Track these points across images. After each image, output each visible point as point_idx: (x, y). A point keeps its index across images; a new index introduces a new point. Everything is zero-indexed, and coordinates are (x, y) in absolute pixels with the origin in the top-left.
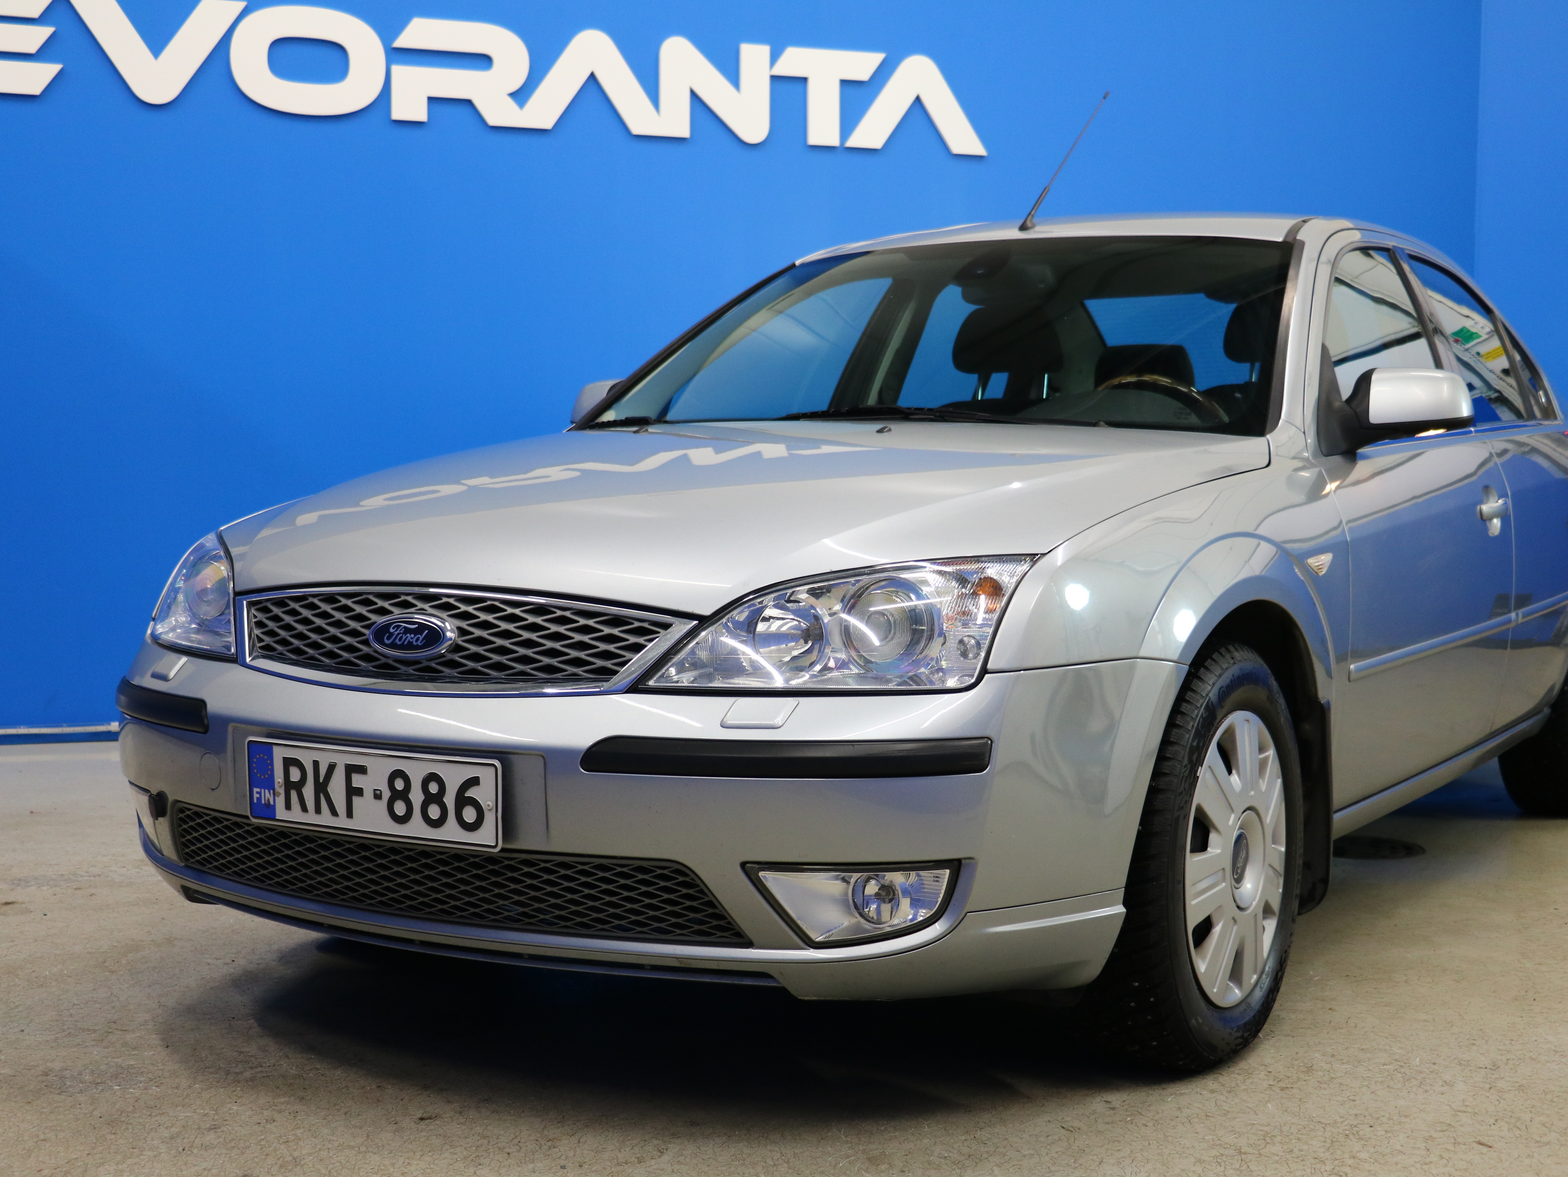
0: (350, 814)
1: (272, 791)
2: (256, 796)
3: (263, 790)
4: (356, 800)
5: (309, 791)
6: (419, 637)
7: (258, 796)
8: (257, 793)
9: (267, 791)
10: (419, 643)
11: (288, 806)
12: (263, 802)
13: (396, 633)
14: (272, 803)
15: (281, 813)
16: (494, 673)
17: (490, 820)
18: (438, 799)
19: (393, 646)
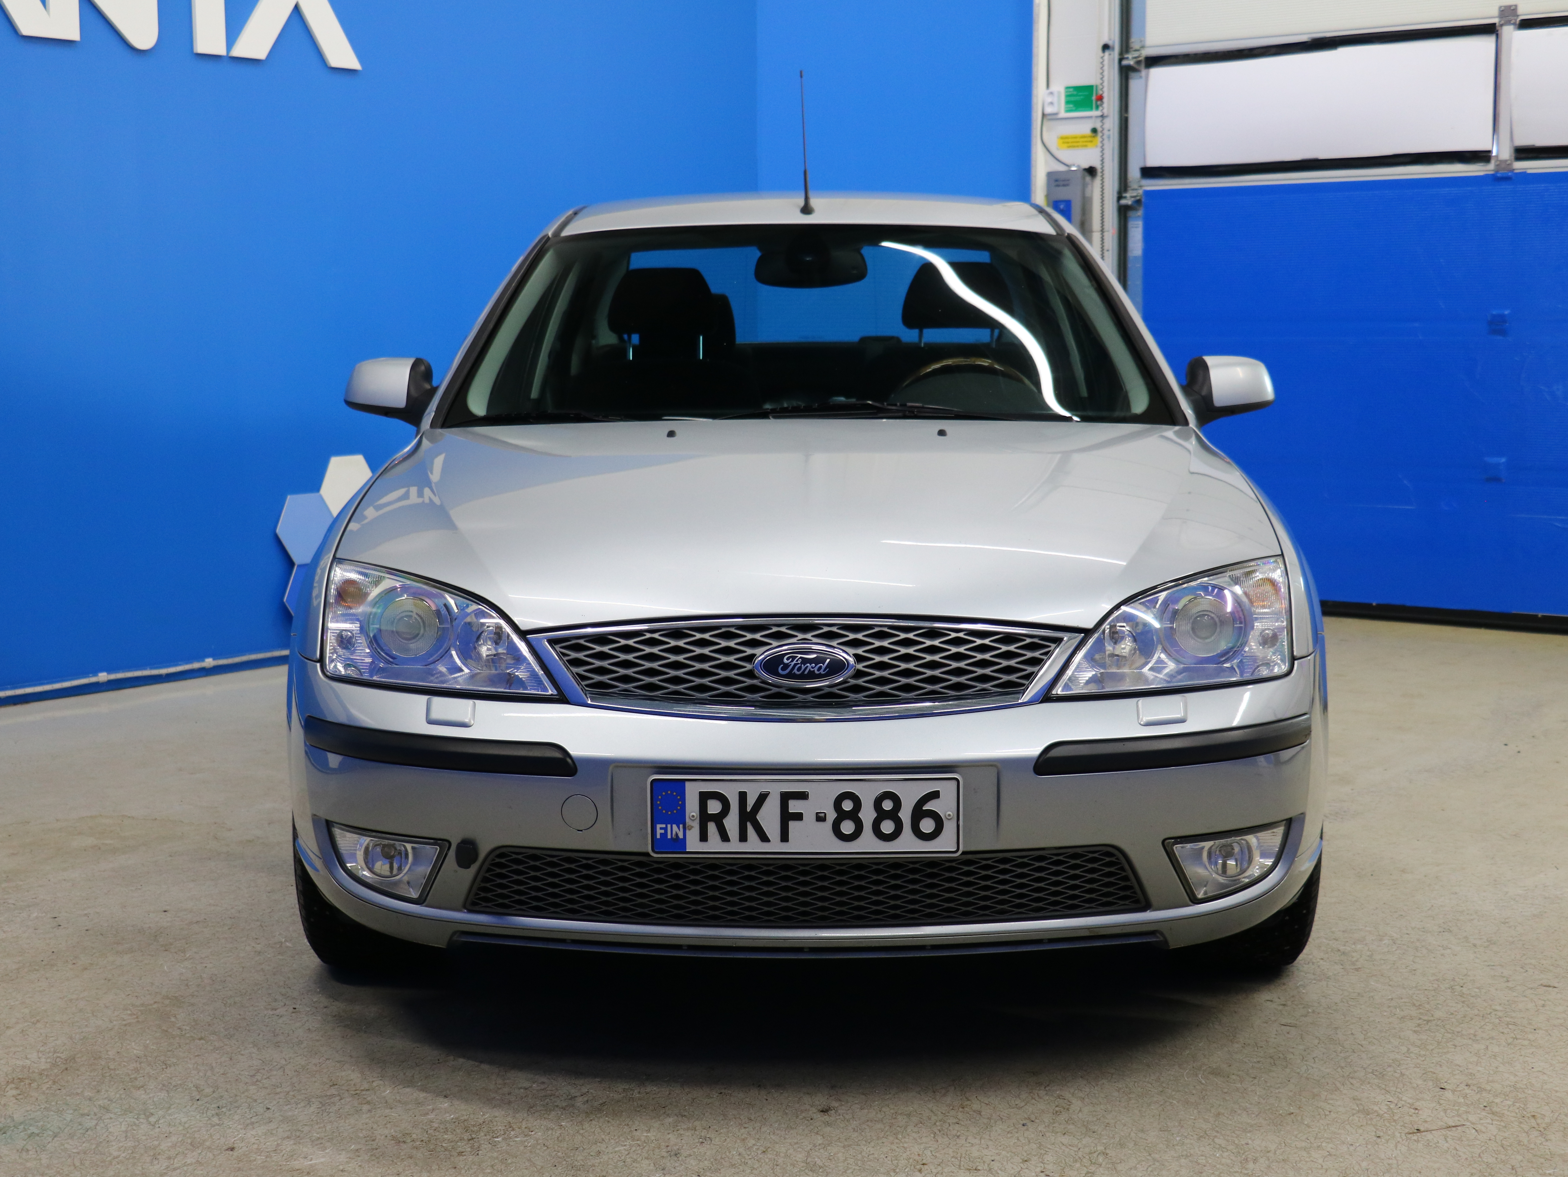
0: (785, 837)
1: (681, 826)
2: (659, 832)
3: (669, 826)
4: (792, 825)
5: (732, 823)
6: (821, 666)
7: (663, 831)
8: (661, 828)
9: (675, 826)
10: (822, 671)
11: (704, 837)
12: (669, 837)
13: (793, 663)
14: (681, 836)
15: (693, 844)
16: (904, 695)
17: (949, 828)
18: (893, 815)
19: (791, 676)
